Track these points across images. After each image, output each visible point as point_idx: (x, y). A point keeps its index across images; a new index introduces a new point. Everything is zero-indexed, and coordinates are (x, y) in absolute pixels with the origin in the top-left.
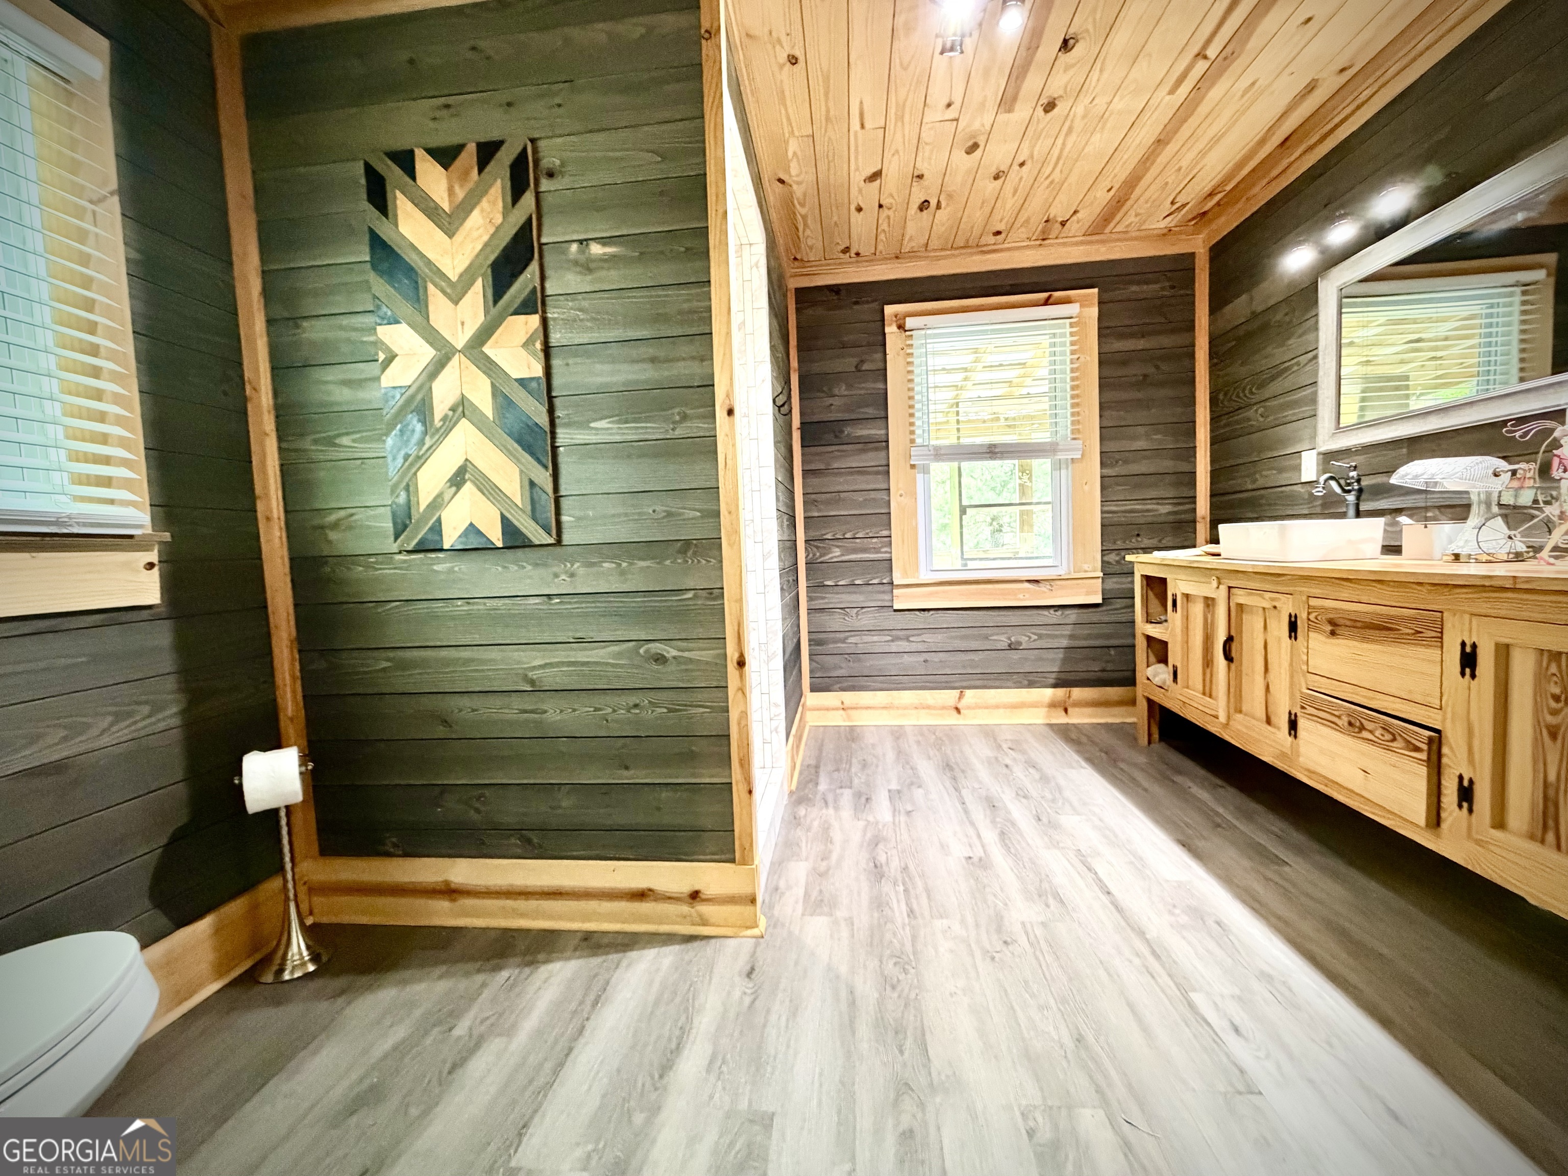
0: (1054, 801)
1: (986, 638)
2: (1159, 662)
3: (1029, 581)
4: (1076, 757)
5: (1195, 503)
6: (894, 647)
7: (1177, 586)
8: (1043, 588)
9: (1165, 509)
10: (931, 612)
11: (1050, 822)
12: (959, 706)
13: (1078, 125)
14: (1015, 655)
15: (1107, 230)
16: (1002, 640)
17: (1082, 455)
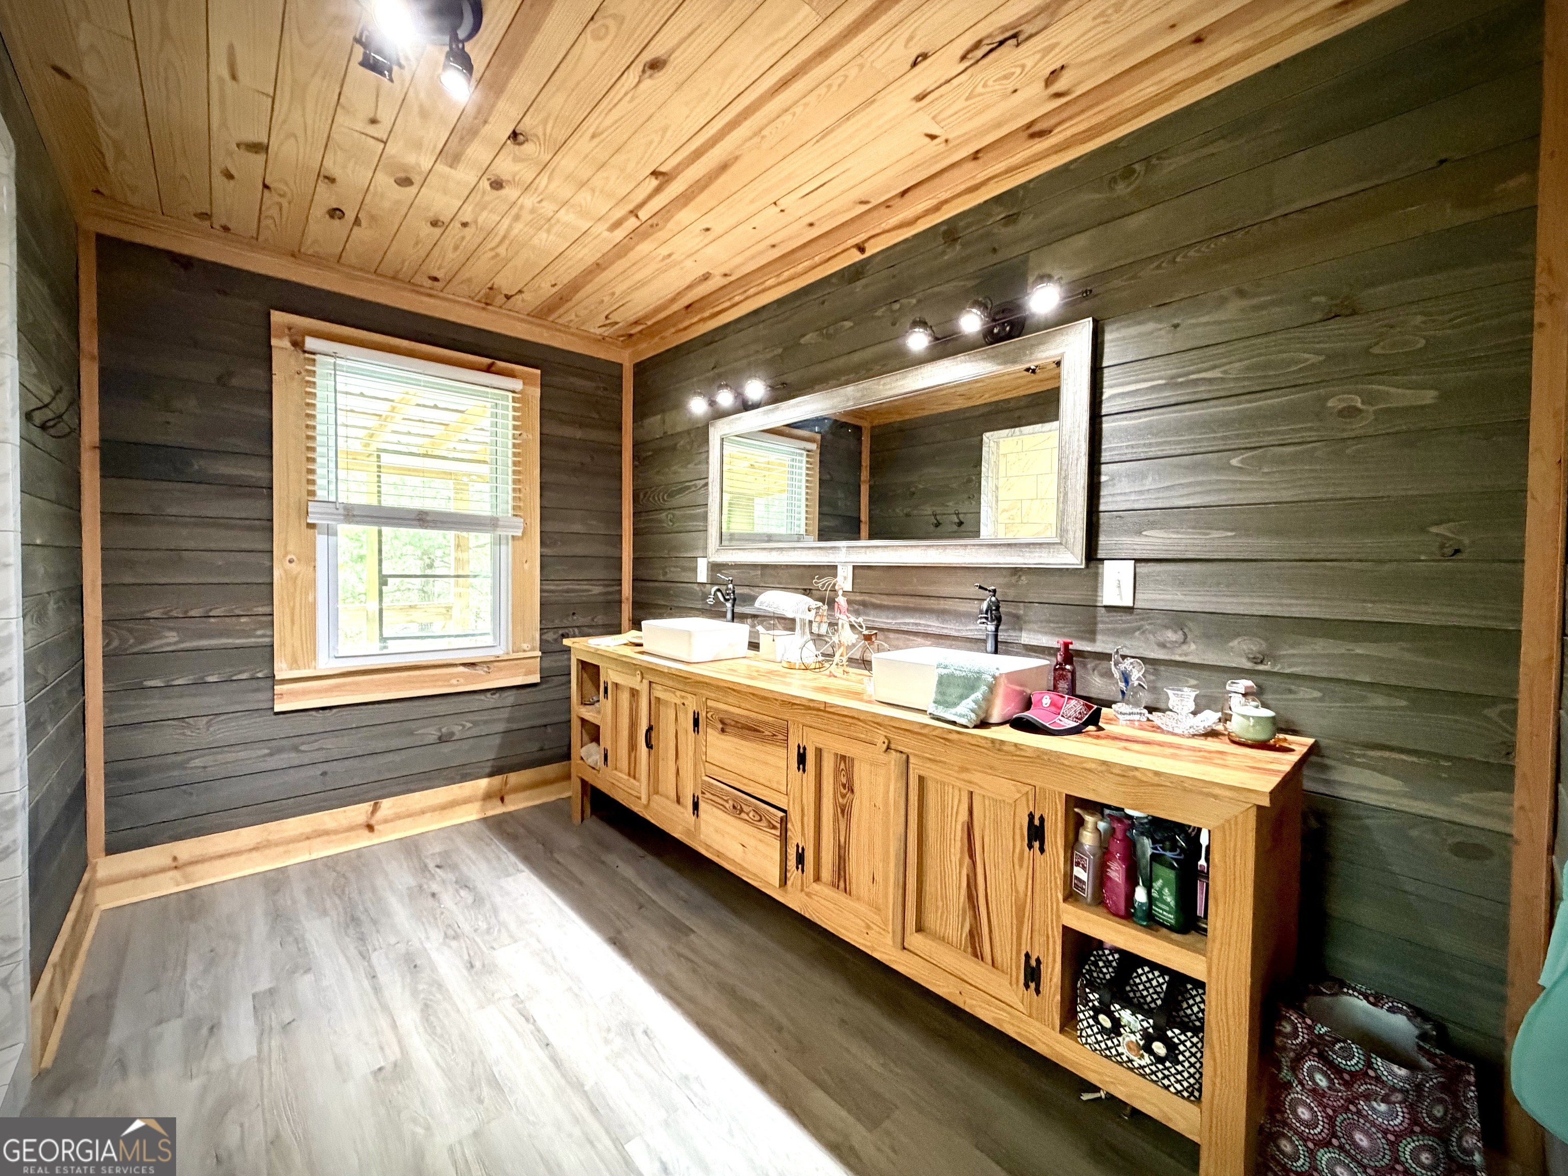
0: (488, 931)
1: (411, 733)
2: (592, 741)
3: (464, 665)
4: (513, 858)
5: (621, 585)
6: (272, 763)
7: (610, 675)
8: (480, 671)
9: (597, 590)
10: (334, 711)
11: (484, 966)
12: (373, 822)
13: (526, 216)
14: (446, 748)
15: (551, 319)
16: (431, 733)
17: (524, 533)
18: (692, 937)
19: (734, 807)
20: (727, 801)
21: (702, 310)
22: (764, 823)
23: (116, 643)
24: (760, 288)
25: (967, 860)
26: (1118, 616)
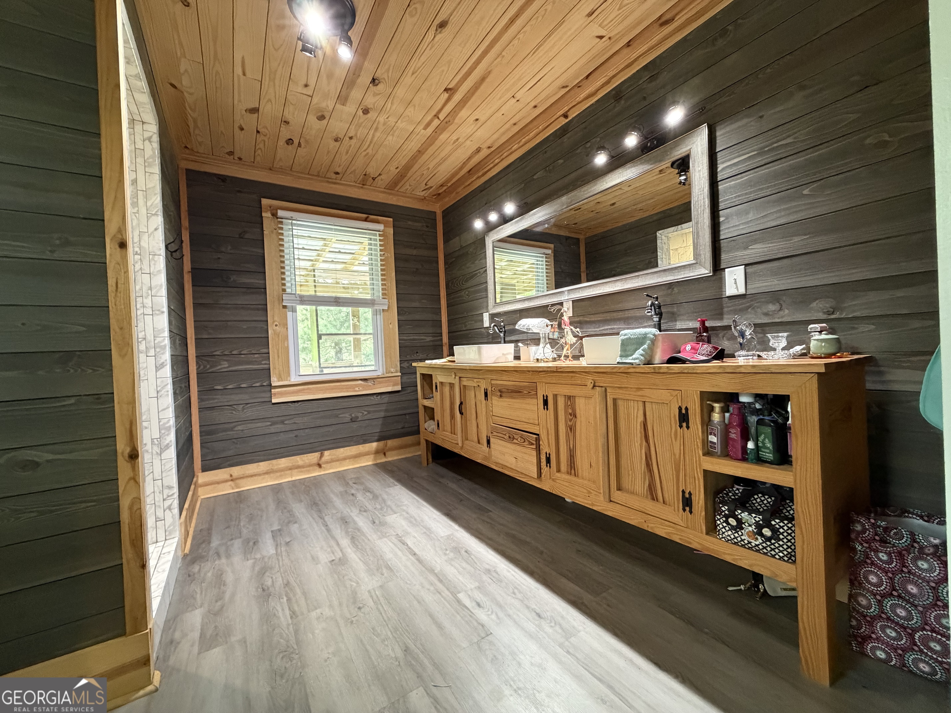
0: (381, 509)
1: (337, 416)
2: (430, 419)
3: (361, 380)
4: (392, 480)
5: (442, 336)
6: (273, 429)
7: (438, 378)
8: (370, 383)
9: (429, 339)
10: (300, 403)
11: (380, 522)
12: (320, 463)
13: (381, 128)
14: (355, 425)
15: (396, 189)
16: (347, 417)
17: (388, 307)
18: (490, 513)
19: (509, 437)
20: (505, 435)
21: (478, 171)
22: (526, 443)
23: (202, 367)
24: (509, 152)
25: (644, 443)
26: (737, 301)
